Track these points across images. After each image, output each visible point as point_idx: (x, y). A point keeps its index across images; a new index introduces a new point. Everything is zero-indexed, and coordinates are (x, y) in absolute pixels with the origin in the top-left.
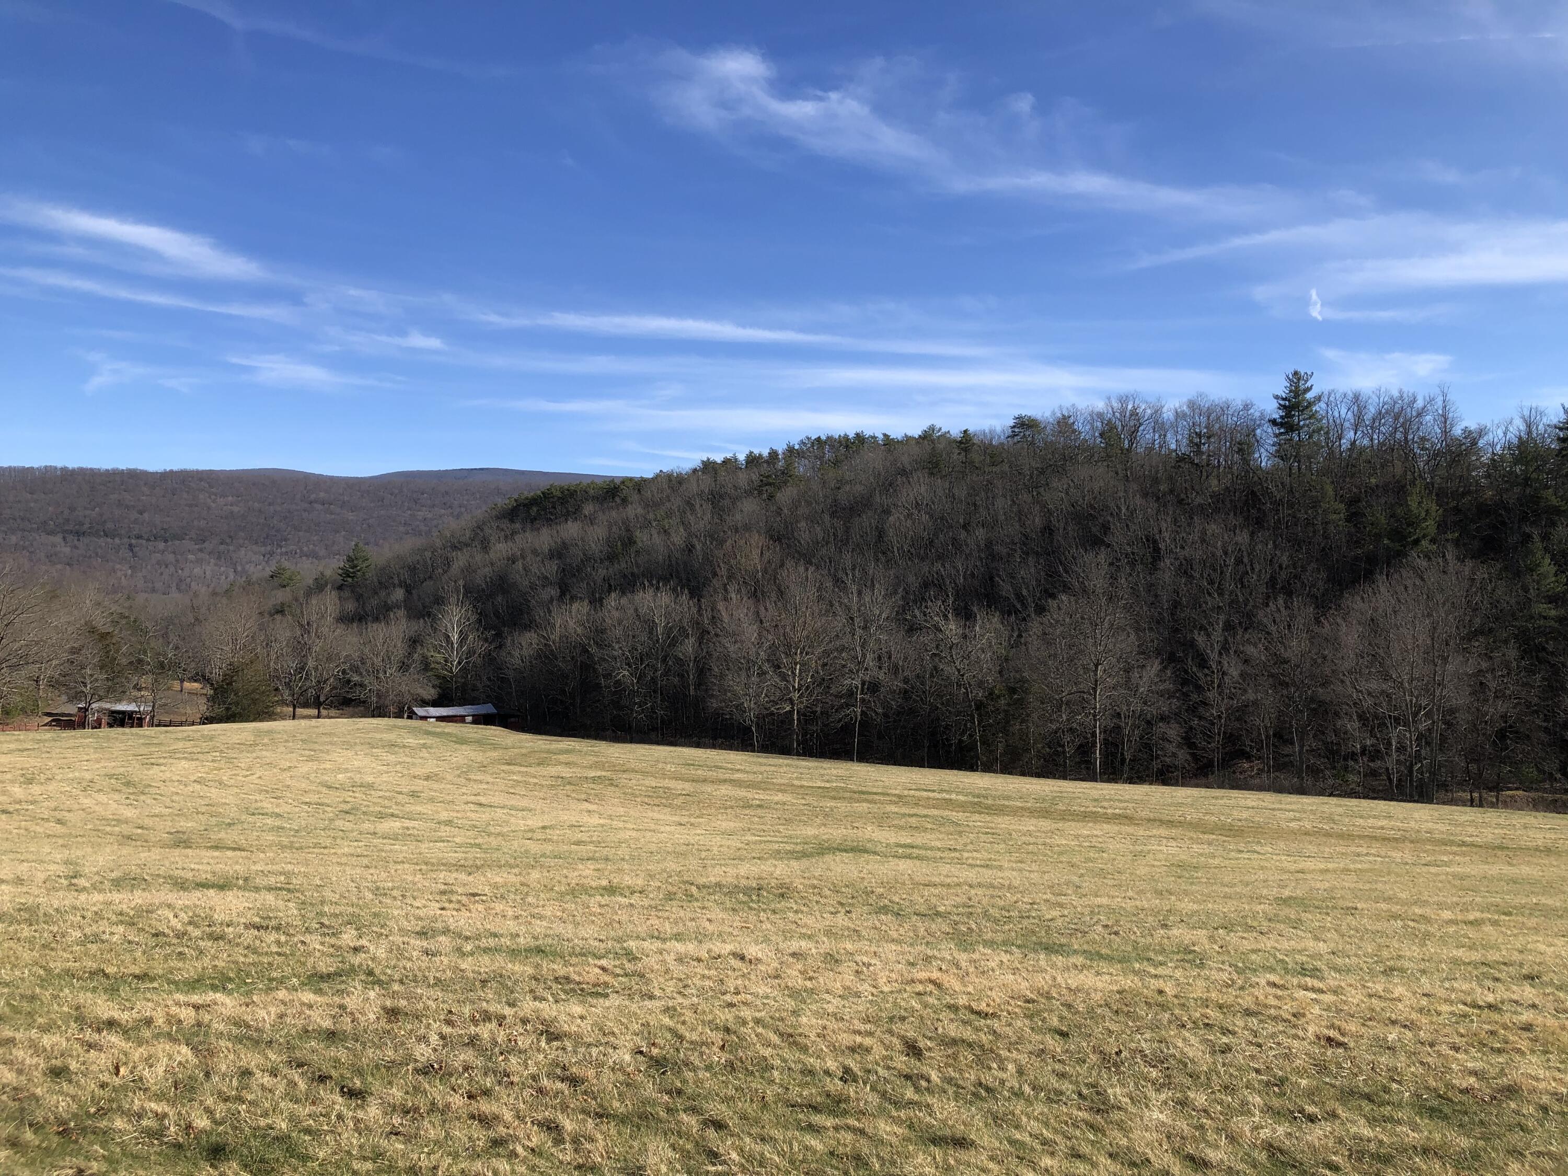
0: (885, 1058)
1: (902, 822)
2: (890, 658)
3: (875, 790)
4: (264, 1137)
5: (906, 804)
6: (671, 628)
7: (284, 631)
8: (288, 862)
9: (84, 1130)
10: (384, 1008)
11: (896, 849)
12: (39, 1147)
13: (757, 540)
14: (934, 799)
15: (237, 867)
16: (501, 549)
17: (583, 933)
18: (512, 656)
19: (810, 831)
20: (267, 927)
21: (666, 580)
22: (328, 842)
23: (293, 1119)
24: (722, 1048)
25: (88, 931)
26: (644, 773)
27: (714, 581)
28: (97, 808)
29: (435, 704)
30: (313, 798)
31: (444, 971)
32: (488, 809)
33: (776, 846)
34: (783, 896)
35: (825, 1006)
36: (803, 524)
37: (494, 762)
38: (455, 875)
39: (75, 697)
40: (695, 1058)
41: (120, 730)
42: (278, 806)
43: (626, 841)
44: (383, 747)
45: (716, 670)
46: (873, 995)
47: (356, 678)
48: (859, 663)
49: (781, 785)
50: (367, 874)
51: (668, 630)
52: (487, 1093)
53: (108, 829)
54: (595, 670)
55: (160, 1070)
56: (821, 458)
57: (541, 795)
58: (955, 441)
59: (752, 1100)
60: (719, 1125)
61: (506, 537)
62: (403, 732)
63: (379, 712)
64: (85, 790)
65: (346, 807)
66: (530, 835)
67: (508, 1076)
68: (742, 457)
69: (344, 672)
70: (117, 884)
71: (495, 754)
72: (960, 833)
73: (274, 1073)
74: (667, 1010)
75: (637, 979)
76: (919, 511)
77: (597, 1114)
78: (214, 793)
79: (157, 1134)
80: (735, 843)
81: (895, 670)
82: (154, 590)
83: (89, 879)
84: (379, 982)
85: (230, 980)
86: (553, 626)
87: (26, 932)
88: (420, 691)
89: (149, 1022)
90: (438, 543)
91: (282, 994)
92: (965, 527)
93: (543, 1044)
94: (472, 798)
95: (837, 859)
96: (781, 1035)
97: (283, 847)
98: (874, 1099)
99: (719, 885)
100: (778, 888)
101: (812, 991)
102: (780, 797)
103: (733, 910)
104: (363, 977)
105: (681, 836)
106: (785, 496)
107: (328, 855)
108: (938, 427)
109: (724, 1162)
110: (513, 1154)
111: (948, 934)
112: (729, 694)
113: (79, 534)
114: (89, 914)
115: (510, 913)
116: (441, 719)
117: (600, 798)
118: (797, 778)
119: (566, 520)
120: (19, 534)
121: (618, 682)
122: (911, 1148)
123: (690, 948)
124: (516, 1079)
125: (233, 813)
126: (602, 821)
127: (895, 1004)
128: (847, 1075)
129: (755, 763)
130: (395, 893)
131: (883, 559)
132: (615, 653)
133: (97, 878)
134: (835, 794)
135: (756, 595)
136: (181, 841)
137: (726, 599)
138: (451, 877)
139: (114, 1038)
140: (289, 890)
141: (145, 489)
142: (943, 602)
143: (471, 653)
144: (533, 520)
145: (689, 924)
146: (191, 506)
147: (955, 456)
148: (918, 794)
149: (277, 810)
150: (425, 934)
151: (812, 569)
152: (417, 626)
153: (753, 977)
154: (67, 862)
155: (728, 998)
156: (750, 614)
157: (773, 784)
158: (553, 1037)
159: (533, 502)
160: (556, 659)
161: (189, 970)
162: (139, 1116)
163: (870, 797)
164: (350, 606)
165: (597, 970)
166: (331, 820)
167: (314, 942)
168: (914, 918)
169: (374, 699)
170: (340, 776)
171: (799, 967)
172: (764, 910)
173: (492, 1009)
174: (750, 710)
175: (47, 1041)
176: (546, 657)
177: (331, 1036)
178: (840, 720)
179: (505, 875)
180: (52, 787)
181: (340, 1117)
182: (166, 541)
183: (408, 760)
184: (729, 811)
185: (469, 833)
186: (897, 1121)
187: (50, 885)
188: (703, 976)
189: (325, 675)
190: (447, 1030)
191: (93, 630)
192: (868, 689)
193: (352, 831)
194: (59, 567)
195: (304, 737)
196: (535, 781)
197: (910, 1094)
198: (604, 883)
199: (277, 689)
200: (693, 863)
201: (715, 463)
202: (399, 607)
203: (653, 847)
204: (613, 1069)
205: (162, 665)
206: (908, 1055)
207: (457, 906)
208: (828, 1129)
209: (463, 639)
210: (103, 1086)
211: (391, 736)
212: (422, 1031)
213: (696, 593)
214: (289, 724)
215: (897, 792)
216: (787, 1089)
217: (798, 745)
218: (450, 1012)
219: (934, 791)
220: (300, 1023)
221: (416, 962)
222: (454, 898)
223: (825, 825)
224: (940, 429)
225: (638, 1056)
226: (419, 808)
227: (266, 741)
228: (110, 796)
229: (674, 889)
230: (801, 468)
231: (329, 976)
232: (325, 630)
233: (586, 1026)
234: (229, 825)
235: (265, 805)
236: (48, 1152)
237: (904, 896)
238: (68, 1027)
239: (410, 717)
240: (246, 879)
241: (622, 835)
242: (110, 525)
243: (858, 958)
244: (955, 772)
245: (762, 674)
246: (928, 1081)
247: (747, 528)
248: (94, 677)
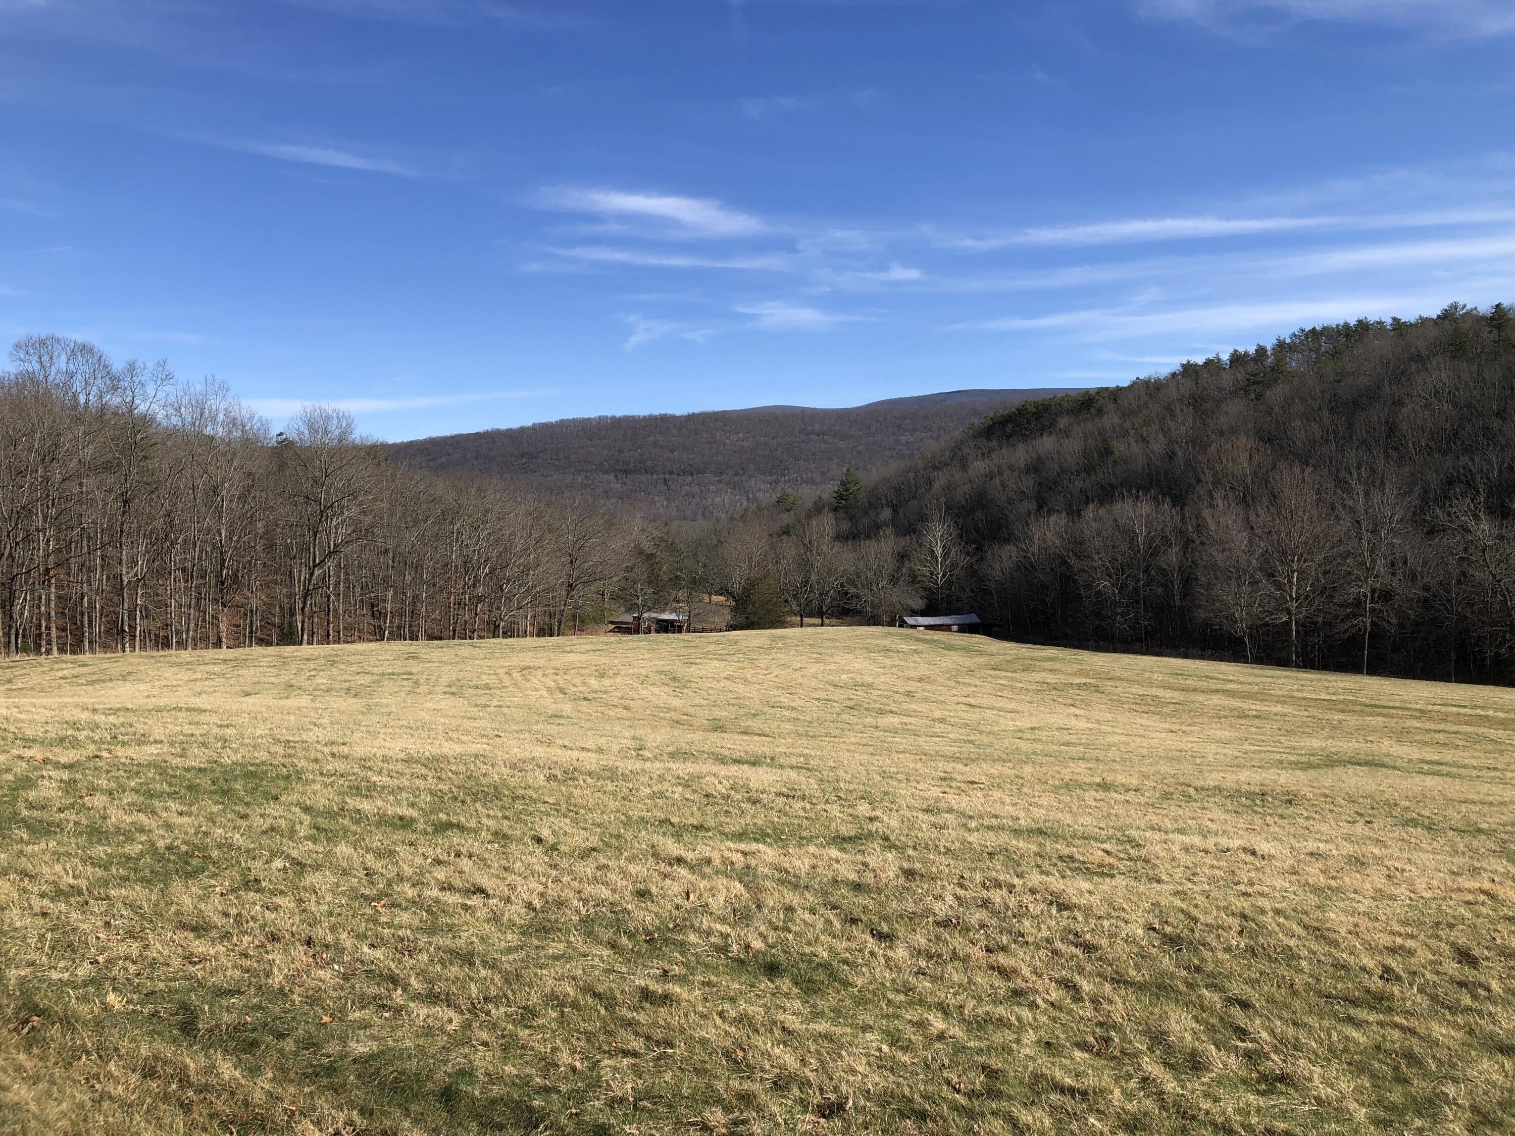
0: (1432, 962)
1: (1427, 738)
2: (1405, 563)
3: (1391, 704)
4: (810, 962)
5: (1430, 719)
6: (1152, 538)
7: (790, 550)
8: (804, 746)
9: (666, 941)
10: (901, 869)
11: (1422, 765)
12: (632, 950)
13: (1244, 442)
14: (1465, 715)
15: (764, 749)
16: (979, 467)
17: (1081, 820)
18: (993, 568)
19: (1316, 743)
20: (794, 797)
21: (1146, 489)
22: (837, 732)
23: (831, 949)
24: (1241, 932)
25: (655, 789)
26: (1130, 681)
27: (1198, 488)
28: (652, 698)
29: (923, 614)
30: (823, 695)
31: (953, 842)
32: (978, 710)
33: (1278, 757)
34: (1290, 803)
35: (1356, 905)
36: (1297, 423)
37: (981, 667)
38: (953, 765)
39: (631, 608)
40: (1211, 939)
41: (665, 635)
42: (793, 700)
43: (1115, 745)
44: (879, 652)
45: (1203, 579)
46: (1411, 899)
47: (853, 591)
48: (1368, 569)
49: (1279, 696)
50: (874, 759)
51: (1150, 540)
52: (1004, 949)
53: (662, 715)
54: (1075, 581)
55: (721, 899)
56: (1317, 351)
57: (1028, 698)
58: (1484, 318)
59: (1279, 986)
60: (1245, 1005)
61: (983, 454)
62: (897, 640)
63: (874, 621)
64: (642, 683)
65: (850, 703)
66: (1019, 735)
67: (1023, 936)
68: (1225, 357)
69: (842, 585)
70: (673, 756)
71: (981, 660)
72: (1501, 752)
73: (813, 911)
74: (1176, 893)
75: (1143, 864)
76: (1439, 401)
77: (1113, 979)
78: (740, 688)
79: (723, 950)
80: (1231, 751)
81: (1413, 576)
82: (684, 518)
83: (651, 751)
84: (893, 847)
85: (768, 835)
86: (1032, 540)
87: (610, 787)
88: (909, 601)
89: (709, 861)
90: (920, 464)
91: (812, 849)
92: (1498, 414)
93: (1054, 912)
94: (963, 699)
95: (1350, 772)
96: (1306, 927)
97: (800, 735)
98: (1424, 1002)
99: (1218, 788)
100: (1284, 794)
101: (1337, 890)
102: (1279, 708)
103: (1236, 812)
104: (881, 842)
105: (1173, 742)
106: (1276, 394)
107: (839, 743)
108: (1461, 304)
109: (1253, 1040)
110: (1033, 1006)
111: (1494, 852)
112: (1218, 604)
113: (627, 472)
114: (655, 776)
115: (1008, 800)
116: (929, 627)
117: (1087, 703)
118: (1298, 690)
119: (1042, 435)
120: (583, 474)
121: (1099, 593)
122: (1473, 1053)
123: (1197, 840)
124: (1030, 939)
125: (757, 705)
126: (1090, 725)
127: (1439, 909)
128: (1388, 974)
129: (1250, 675)
130: (900, 776)
131: (1395, 454)
132: (1095, 564)
133: (657, 751)
134: (1344, 707)
135: (1246, 500)
136: (718, 727)
137: (1211, 506)
138: (949, 767)
139: (683, 871)
140: (808, 769)
141: (674, 431)
142: (1472, 500)
143: (954, 565)
144: (1009, 437)
145: (1190, 822)
146: (710, 443)
147: (1485, 335)
148: (1444, 709)
149: (793, 704)
150: (931, 811)
151: (1309, 470)
152: (904, 542)
153: (1268, 870)
154: (634, 738)
155: (1242, 888)
156: (1239, 521)
157: (1271, 695)
158: (1063, 907)
159: (1008, 419)
160: (1036, 570)
161: (735, 825)
162: (708, 934)
163: (1386, 711)
164: (846, 526)
165: (1101, 853)
166: (838, 714)
167: (835, 810)
168: (1451, 833)
169: (869, 609)
170: (843, 677)
171: (1320, 866)
172: (1271, 815)
173: (1001, 877)
174: (1242, 620)
175: (633, 869)
176: (1026, 569)
177: (857, 887)
178: (1346, 631)
179: (1000, 768)
180: (618, 680)
181: (872, 953)
182: (692, 475)
183: (902, 663)
184: (1222, 720)
185: (961, 731)
186: (1456, 1026)
187: (623, 753)
188: (1212, 867)
189: (826, 589)
190: (961, 892)
191: (641, 552)
192: (1379, 597)
193: (857, 724)
194: (613, 500)
195: (811, 642)
196: (1021, 685)
197: (1467, 1001)
198: (1098, 780)
199: (786, 601)
200: (1188, 768)
201: (1196, 365)
202: (887, 525)
203: (1145, 752)
204: (1126, 941)
205: (694, 581)
206: (1459, 962)
207: (957, 791)
208: (1371, 1024)
209: (946, 555)
210: (678, 907)
211: (886, 642)
212: (938, 891)
213: (1178, 500)
214: (797, 631)
215: (1418, 707)
216: (1318, 980)
217: (1297, 657)
218: (962, 877)
219: (1465, 707)
220: (830, 874)
221: (926, 833)
222: (954, 784)
223: (1333, 738)
224: (1465, 306)
225: (1151, 932)
226: (914, 707)
227: (780, 645)
228: (662, 688)
229: (1171, 790)
230: (1293, 363)
231: (850, 838)
232: (825, 548)
233: (1095, 900)
234: (755, 715)
235: (782, 699)
236: (639, 954)
237: (1436, 811)
238: (647, 860)
239: (901, 626)
240: (772, 759)
241: (1110, 739)
242: (649, 463)
243: (1389, 863)
244: (1492, 687)
245: (1254, 583)
246: (1489, 990)
247: (1233, 430)
248: (644, 592)
